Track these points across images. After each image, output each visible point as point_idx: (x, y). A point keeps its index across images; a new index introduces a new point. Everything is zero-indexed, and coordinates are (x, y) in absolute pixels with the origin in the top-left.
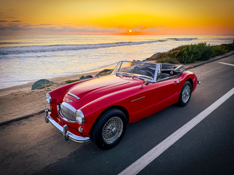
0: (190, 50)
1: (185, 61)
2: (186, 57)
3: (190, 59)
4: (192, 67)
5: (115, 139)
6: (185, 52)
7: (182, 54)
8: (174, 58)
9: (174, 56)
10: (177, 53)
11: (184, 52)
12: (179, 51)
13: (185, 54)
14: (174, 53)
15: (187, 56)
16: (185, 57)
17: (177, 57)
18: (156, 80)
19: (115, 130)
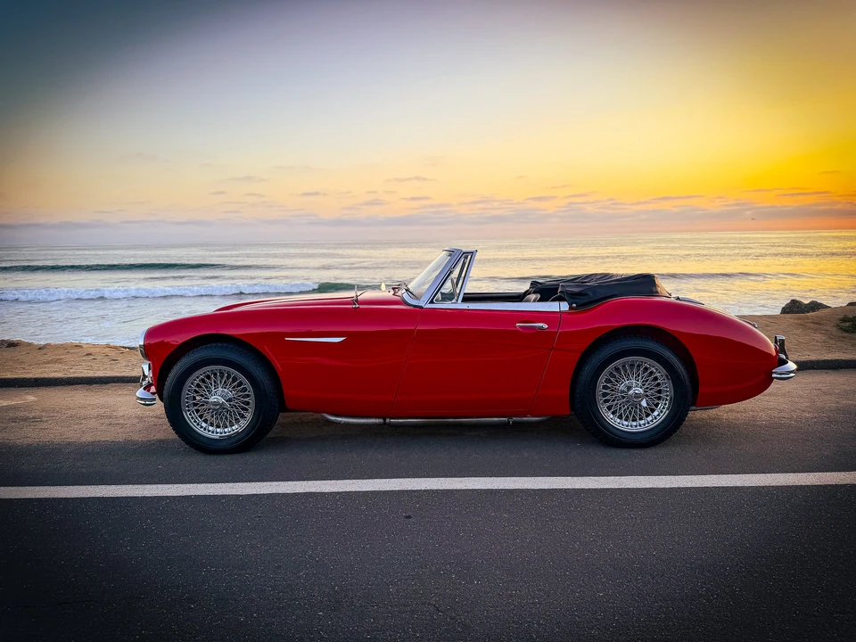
5: (227, 434)
18: (432, 302)
19: (215, 404)
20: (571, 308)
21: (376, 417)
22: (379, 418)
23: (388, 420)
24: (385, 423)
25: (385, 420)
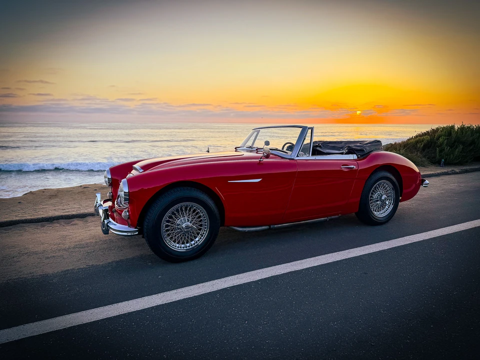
0: (454, 135)
1: (443, 160)
2: (444, 150)
3: (453, 155)
4: (457, 171)
5: (191, 247)
6: (441, 140)
7: (435, 143)
8: (416, 153)
9: (416, 148)
10: (423, 141)
11: (438, 139)
12: (427, 138)
13: (441, 144)
14: (417, 142)
15: (447, 149)
16: (441, 151)
17: (423, 149)
18: (298, 156)
19: (187, 227)
20: (358, 157)
21: (265, 226)
22: (267, 225)
23: (272, 226)
24: (270, 229)
25: (270, 227)
